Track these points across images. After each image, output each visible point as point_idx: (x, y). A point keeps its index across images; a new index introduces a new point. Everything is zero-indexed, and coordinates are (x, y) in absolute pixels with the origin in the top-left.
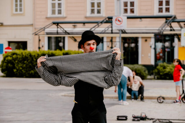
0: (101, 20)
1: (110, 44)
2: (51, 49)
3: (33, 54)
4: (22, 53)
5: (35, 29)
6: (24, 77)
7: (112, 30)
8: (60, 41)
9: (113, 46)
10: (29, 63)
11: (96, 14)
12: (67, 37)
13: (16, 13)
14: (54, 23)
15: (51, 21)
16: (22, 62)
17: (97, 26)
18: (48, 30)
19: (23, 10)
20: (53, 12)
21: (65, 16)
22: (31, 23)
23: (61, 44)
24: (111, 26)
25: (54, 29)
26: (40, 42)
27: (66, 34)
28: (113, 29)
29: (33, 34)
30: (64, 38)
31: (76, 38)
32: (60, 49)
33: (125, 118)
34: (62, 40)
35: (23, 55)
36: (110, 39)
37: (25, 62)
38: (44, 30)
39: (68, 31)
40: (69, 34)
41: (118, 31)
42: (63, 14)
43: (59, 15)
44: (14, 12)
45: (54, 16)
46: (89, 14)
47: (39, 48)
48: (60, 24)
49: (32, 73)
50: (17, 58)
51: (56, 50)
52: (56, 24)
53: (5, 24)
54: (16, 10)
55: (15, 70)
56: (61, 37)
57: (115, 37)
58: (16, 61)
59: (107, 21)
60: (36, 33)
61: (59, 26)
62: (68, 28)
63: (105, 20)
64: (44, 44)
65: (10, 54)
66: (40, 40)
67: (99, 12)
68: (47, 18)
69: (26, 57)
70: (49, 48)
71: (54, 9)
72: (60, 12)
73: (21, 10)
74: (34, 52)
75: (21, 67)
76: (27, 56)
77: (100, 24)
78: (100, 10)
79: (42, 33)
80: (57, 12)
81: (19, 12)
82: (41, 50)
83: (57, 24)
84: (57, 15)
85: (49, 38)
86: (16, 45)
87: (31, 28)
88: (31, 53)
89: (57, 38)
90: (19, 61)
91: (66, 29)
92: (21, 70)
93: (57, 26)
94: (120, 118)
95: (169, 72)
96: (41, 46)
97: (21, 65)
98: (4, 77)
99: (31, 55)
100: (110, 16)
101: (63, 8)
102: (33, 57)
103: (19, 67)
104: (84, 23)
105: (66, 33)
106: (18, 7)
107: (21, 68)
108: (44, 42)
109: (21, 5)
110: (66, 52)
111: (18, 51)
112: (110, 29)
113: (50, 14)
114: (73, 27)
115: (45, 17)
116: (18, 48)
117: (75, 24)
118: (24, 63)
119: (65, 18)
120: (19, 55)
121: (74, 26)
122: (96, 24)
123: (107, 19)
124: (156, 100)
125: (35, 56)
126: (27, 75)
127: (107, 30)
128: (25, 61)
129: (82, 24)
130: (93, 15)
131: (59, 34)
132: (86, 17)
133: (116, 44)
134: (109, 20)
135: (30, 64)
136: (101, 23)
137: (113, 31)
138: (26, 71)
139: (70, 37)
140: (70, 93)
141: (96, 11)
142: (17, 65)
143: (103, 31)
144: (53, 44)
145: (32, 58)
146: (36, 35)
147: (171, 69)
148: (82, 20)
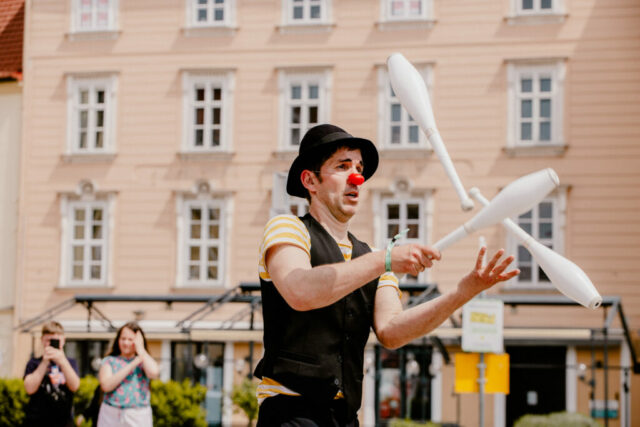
0: (218, 295)
3: (13, 389)
5: (21, 321)
7: (252, 322)
11: (203, 282)
14: (79, 301)
15: (71, 295)
17: (208, 310)
20: (77, 272)
21: (110, 284)
22: (9, 304)
29: (15, 330)
42: (107, 278)
43: (95, 282)
45: (78, 283)
46: (182, 280)
48: (96, 305)
52: (86, 304)
59: (237, 295)
60: (26, 327)
61: (93, 311)
63: (232, 295)
67: (212, 274)
68: (57, 290)
71: (78, 263)
72: (96, 272)
77: (216, 305)
78: (216, 267)
80: (87, 272)
83: (89, 303)
84: (87, 281)
88: (8, 383)
93: (88, 307)
99: (5, 392)
101: (106, 262)
102: (13, 396)
104: (169, 302)
113: (65, 279)
115: (50, 287)
119: (113, 288)
121: (139, 314)
122: (200, 306)
123: (239, 291)
125: (18, 393)
129: (163, 305)
130: (194, 283)
131: (93, 331)
132: (173, 290)
134: (245, 294)
141: (204, 273)
145: (11, 401)
146: (26, 331)
148: (164, 292)
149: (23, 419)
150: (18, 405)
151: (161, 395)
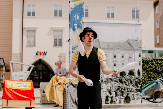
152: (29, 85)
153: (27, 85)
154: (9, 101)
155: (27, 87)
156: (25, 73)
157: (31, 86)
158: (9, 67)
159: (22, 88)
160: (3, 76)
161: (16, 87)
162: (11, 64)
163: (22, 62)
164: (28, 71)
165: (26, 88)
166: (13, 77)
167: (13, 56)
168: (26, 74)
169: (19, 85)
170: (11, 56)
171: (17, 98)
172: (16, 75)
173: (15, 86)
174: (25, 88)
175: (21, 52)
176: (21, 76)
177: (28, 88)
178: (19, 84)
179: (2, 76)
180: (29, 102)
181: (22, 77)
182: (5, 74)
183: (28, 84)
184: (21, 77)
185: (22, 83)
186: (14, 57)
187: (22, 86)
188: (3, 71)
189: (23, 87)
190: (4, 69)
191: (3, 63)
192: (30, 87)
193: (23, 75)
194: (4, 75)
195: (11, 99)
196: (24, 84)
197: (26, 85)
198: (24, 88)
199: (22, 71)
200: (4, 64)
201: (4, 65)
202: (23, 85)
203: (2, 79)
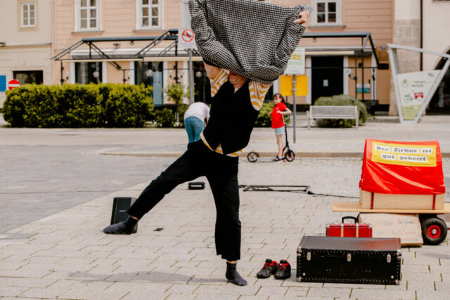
0: (159, 35)
1: (173, 73)
2: (80, 83)
3: (53, 91)
4: (35, 89)
5: (55, 50)
6: (40, 126)
7: (176, 51)
8: (94, 70)
9: (179, 76)
10: (46, 104)
11: (150, 27)
12: (104, 62)
13: (26, 26)
14: (85, 41)
15: (80, 38)
16: (36, 103)
17: (153, 45)
18: (75, 52)
19: (35, 22)
20: (83, 24)
21: (101, 30)
22: (49, 42)
23: (96, 74)
24: (174, 44)
25: (84, 50)
26: (64, 71)
27: (104, 58)
28: (178, 49)
29: (52, 59)
30: (101, 64)
31: (120, 65)
32: (95, 81)
33: (200, 186)
34: (98, 69)
35: (37, 92)
36: (174, 64)
37: (41, 103)
38: (69, 53)
39: (106, 54)
40: (108, 57)
41: (186, 53)
42: (100, 26)
43: (93, 29)
44: (23, 26)
45: (84, 30)
46: (139, 26)
47: (62, 81)
48: (93, 43)
49: (51, 121)
50: (28, 97)
51: (88, 83)
53: (8, 44)
54: (26, 22)
55: (25, 117)
56: (95, 63)
57: (182, 62)
58: (27, 102)
59: (168, 36)
60: (58, 57)
61: (92, 46)
62: (108, 48)
63: (165, 36)
64: (70, 74)
65: (16, 91)
66: (62, 69)
67: (155, 23)
68: (73, 33)
69: (41, 94)
70: (77, 80)
71: (84, 19)
72: (93, 24)
73: (32, 22)
74: (54, 87)
75: (34, 111)
76: (43, 93)
77: (157, 42)
78: (157, 19)
79: (66, 57)
80: (88, 24)
81: (29, 25)
82: (64, 83)
83: (90, 42)
84: (89, 28)
85: (77, 65)
86: (26, 77)
87: (48, 49)
88: (49, 88)
89: (89, 64)
90: (31, 102)
91: (103, 50)
92: (34, 116)
93: (90, 45)
94: (192, 186)
95: (266, 115)
96: (64, 78)
97: (35, 108)
98: (8, 127)
99: (48, 93)
100: (173, 28)
101: (99, 18)
102: (53, 95)
103: (31, 111)
104: (132, 41)
105: (104, 56)
106: (29, 18)
107: (34, 113)
108: (70, 71)
109: (32, 14)
110: (105, 86)
111: (28, 87)
112: (174, 49)
113: (77, 28)
114: (114, 46)
115: (70, 32)
116: (29, 81)
117: (117, 41)
118: (39, 105)
119: (103, 32)
120: (30, 92)
121: (117, 45)
122: (151, 42)
123: (168, 33)
124: (246, 158)
125: (55, 93)
126: (45, 124)
127: (169, 50)
128: (40, 101)
129: (130, 42)
130: (145, 28)
131: (92, 57)
132: (135, 31)
133: (183, 73)
134: (172, 35)
135: (49, 106)
136: (159, 39)
137: (178, 53)
138: (43, 117)
139: (110, 62)
140: (112, 151)
141: (150, 21)
142: (28, 108)
143: (162, 52)
144: (84, 75)
145: (52, 97)
146: (57, 60)
147: (268, 111)
148: (130, 35)
149: (58, 106)
150: (56, 99)
151: (129, 91)
152: (429, 153)
153: (425, 153)
154: (376, 195)
155: (424, 159)
156: (430, 74)
157: (435, 156)
158: (387, 57)
159: (413, 161)
160: (372, 81)
161: (395, 159)
162: (390, 53)
163: (421, 47)
164: (439, 71)
165: (423, 161)
166: (398, 86)
167: (396, 27)
168: (433, 79)
169: (404, 154)
170: (391, 28)
171: (397, 190)
172: (405, 81)
173: (393, 157)
174: (419, 161)
175: (419, 18)
176: (420, 84)
177: (426, 162)
178: (404, 152)
179: (369, 82)
180: (430, 197)
181: (422, 86)
182: (375, 76)
183: (427, 151)
184: (419, 86)
185: (411, 149)
186: (401, 30)
187: (413, 157)
188: (372, 69)
189: (414, 159)
190: (374, 63)
191: (370, 47)
192: (432, 158)
193: (424, 82)
194: (374, 79)
195: (382, 191)
196: (415, 151)
197: (422, 153)
198: (416, 161)
199: (421, 69)
200: (373, 48)
201: (371, 50)
202: (412, 155)
203: (369, 89)
